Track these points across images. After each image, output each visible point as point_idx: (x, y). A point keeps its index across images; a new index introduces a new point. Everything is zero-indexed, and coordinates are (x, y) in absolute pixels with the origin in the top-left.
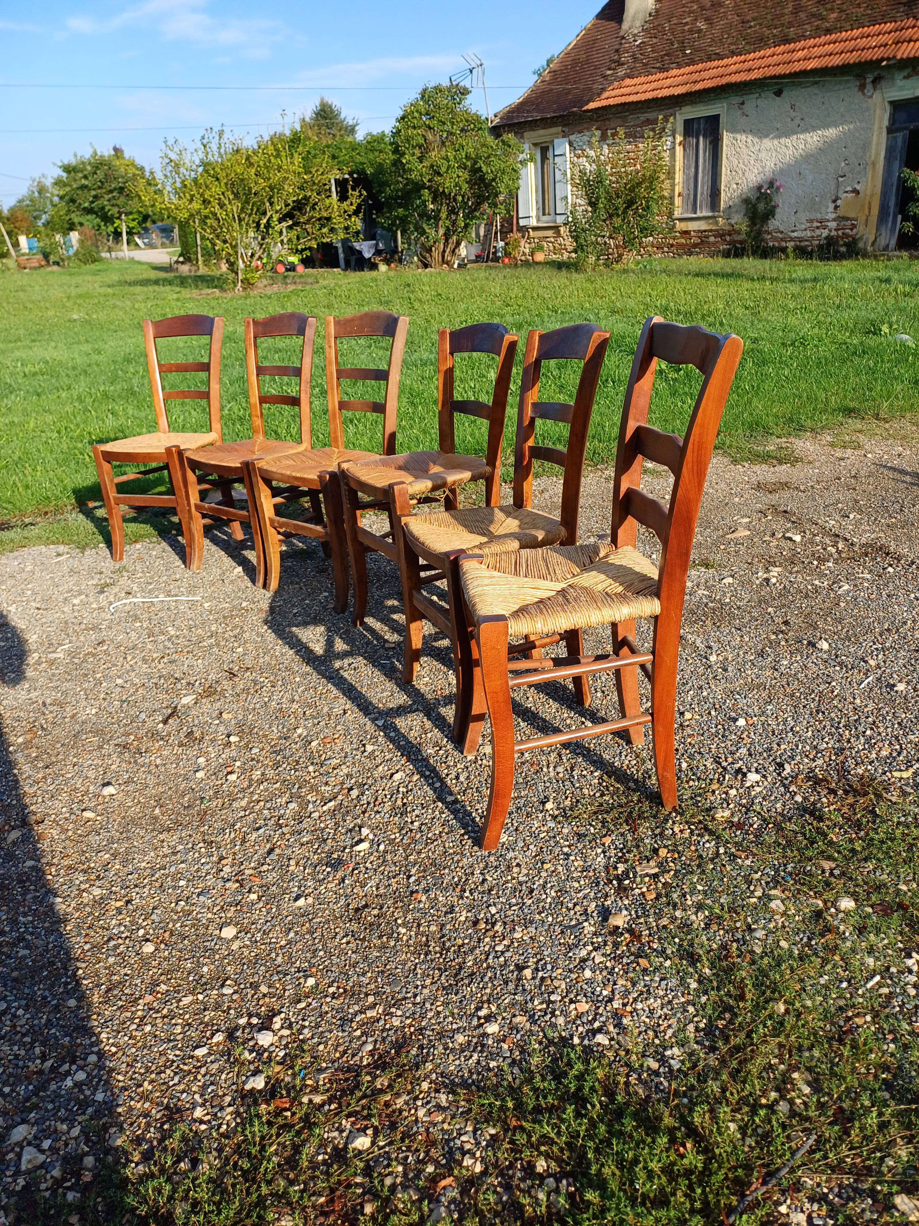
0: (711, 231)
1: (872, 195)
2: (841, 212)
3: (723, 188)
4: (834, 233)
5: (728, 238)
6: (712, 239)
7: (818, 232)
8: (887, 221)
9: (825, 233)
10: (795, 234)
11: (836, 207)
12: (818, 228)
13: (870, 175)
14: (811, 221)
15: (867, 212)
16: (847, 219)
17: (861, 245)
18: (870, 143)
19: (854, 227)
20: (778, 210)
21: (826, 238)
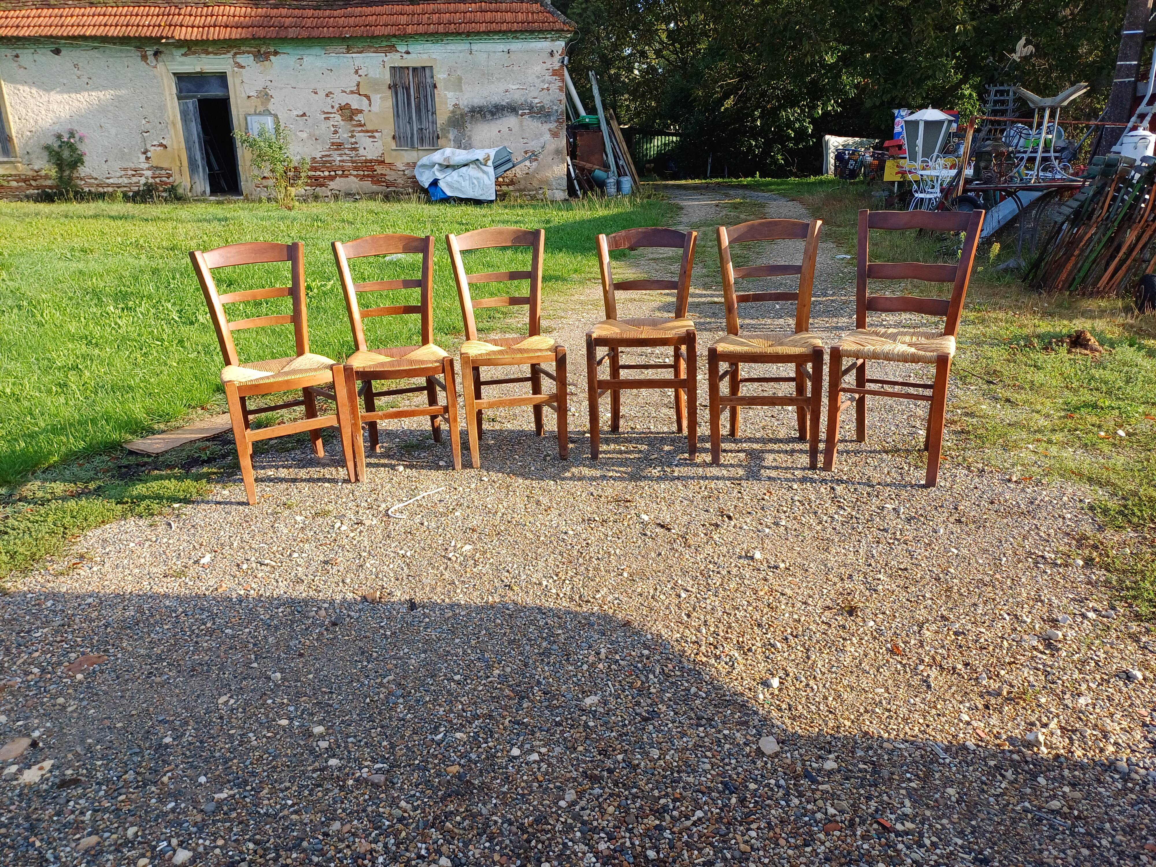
0: (11, 175)
1: (179, 150)
2: (154, 162)
3: (14, 134)
4: (151, 181)
5: (33, 183)
6: (14, 184)
7: (134, 180)
8: (198, 172)
9: (143, 180)
10: (111, 181)
11: (147, 158)
12: (133, 175)
13: (172, 132)
14: (125, 169)
15: (178, 163)
16: (162, 169)
17: (180, 191)
18: (165, 105)
19: (169, 176)
20: (85, 158)
21: (145, 185)
